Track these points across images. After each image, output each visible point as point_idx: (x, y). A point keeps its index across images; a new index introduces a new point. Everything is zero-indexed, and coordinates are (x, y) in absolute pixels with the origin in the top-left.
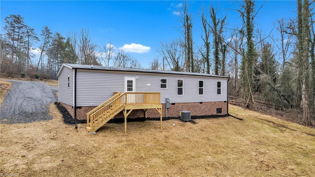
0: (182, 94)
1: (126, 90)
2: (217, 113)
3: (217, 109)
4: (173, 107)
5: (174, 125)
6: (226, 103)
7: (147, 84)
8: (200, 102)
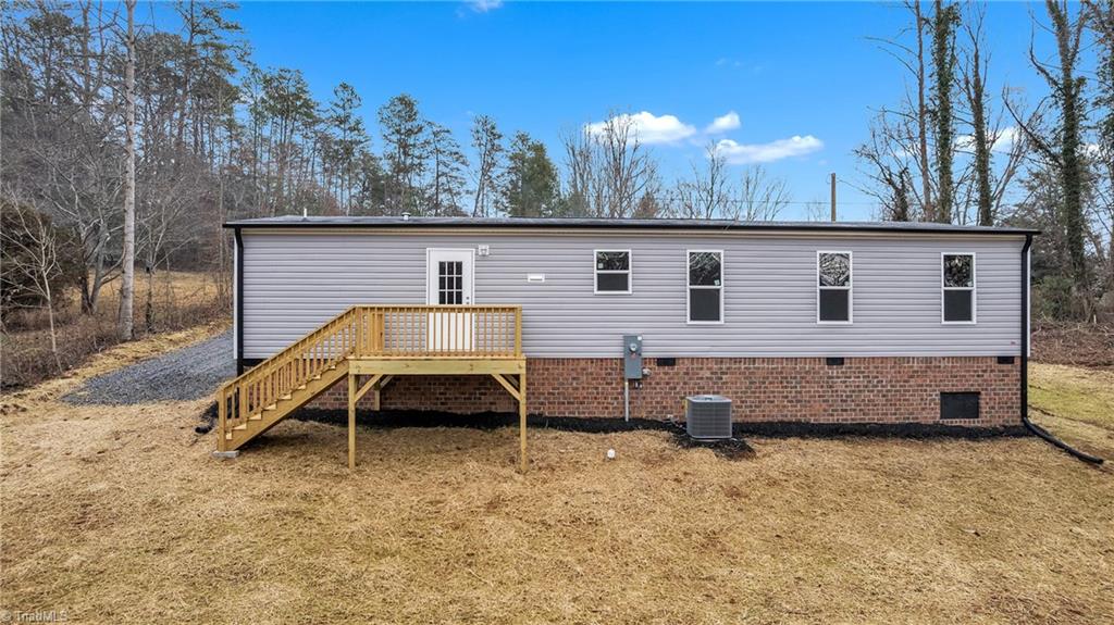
0: (718, 319)
1: (434, 301)
2: (941, 418)
3: (943, 394)
4: (666, 374)
5: (611, 453)
6: (1009, 366)
7: (531, 277)
8: (828, 359)
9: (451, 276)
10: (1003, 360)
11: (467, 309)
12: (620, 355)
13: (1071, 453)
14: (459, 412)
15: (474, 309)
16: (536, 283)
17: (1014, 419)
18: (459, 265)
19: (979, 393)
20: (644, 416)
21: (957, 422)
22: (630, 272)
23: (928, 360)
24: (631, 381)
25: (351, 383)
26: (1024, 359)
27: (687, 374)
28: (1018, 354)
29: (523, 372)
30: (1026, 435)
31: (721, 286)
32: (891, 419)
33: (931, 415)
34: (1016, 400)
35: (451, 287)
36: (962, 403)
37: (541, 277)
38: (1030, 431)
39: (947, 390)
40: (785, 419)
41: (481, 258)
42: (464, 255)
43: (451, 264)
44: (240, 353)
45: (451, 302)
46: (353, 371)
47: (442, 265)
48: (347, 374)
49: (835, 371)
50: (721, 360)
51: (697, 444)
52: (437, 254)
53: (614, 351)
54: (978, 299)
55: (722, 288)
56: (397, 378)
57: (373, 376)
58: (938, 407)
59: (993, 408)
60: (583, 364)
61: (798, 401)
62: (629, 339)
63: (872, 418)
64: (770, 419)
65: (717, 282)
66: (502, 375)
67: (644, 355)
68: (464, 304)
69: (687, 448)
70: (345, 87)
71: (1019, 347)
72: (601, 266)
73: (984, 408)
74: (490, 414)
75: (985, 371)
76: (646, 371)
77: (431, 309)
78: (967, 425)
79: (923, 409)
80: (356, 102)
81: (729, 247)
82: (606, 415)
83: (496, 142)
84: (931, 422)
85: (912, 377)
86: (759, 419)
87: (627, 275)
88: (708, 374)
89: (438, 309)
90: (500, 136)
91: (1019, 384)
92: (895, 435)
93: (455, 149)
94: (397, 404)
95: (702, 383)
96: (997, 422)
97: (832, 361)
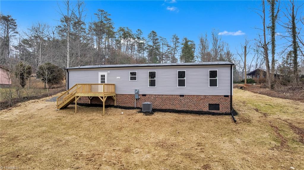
0: (155, 86)
1: (100, 83)
2: (209, 110)
3: (209, 104)
4: (144, 98)
5: (122, 113)
6: (227, 98)
7: (117, 77)
8: (180, 95)
15: (107, 84)
16: (118, 79)
17: (229, 111)
19: (219, 104)
21: (213, 111)
23: (205, 96)
24: (136, 99)
25: (76, 98)
27: (148, 98)
28: (230, 95)
32: (196, 110)
33: (206, 109)
34: (229, 106)
37: (119, 77)
39: (210, 103)
40: (170, 109)
41: (108, 74)
42: (105, 73)
43: (103, 75)
45: (103, 83)
46: (76, 96)
47: (101, 75)
49: (182, 98)
50: (156, 95)
51: (142, 112)
52: (101, 73)
53: (133, 93)
54: (218, 81)
55: (156, 79)
57: (79, 97)
58: (208, 107)
59: (223, 108)
60: (127, 95)
61: (173, 105)
62: (136, 90)
63: (191, 109)
64: (167, 108)
66: (101, 97)
67: (139, 94)
70: (139, 30)
71: (230, 93)
72: (131, 75)
73: (220, 108)
75: (221, 99)
76: (139, 97)
78: (217, 112)
79: (204, 108)
80: (142, 34)
81: (157, 70)
82: (132, 106)
84: (206, 111)
85: (201, 100)
86: (164, 108)
87: (136, 77)
88: (153, 98)
90: (178, 39)
91: (230, 102)
93: (167, 43)
94: (93, 103)
95: (152, 100)
96: (224, 112)
97: (181, 96)
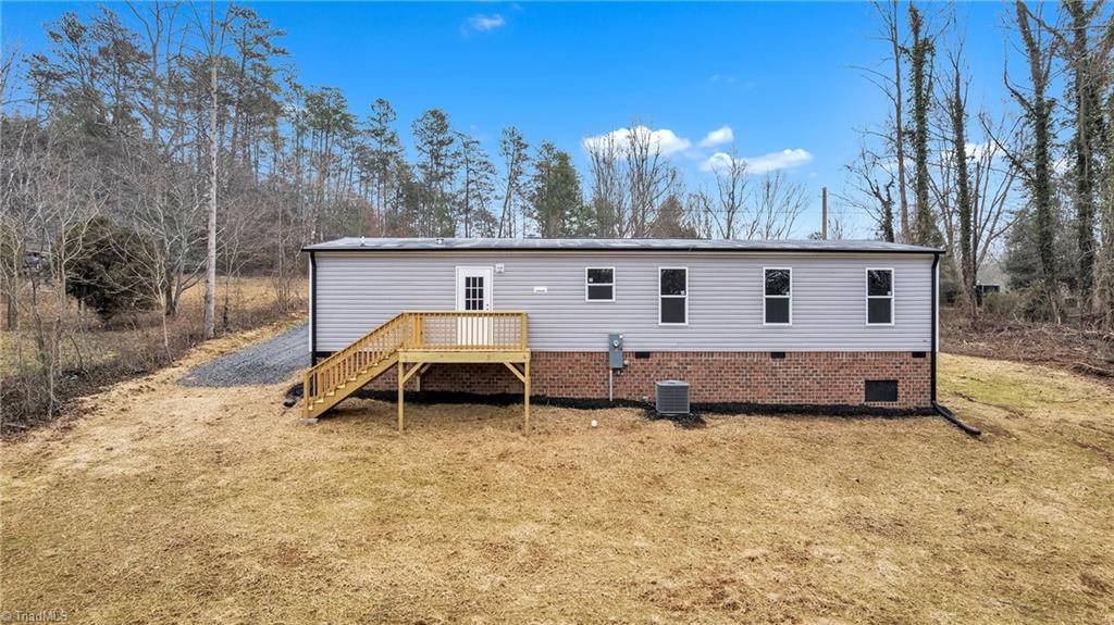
0: (684, 322)
1: (461, 308)
2: (866, 400)
3: (867, 382)
4: (642, 364)
5: (594, 423)
6: (922, 359)
7: (536, 288)
8: (772, 353)
9: (474, 288)
10: (917, 355)
11: (486, 315)
12: (607, 350)
13: (961, 427)
14: (481, 393)
15: (491, 315)
16: (540, 294)
17: (925, 402)
18: (481, 279)
19: (897, 381)
20: (625, 397)
21: (879, 404)
22: (613, 284)
23: (854, 354)
24: (615, 370)
25: (401, 368)
26: (933, 353)
27: (659, 364)
28: (929, 349)
29: (527, 361)
30: (933, 414)
31: (686, 295)
32: (824, 402)
33: (858, 398)
34: (927, 386)
35: (474, 296)
36: (882, 389)
37: (545, 288)
38: (935, 411)
39: (870, 378)
40: (738, 401)
41: (498, 274)
42: (485, 272)
43: (474, 279)
44: (314, 347)
45: (474, 308)
46: (402, 360)
47: (468, 279)
48: (397, 363)
49: (777, 363)
50: (686, 354)
51: (662, 417)
52: (464, 271)
53: (601, 346)
54: (896, 305)
55: (687, 297)
56: (435, 366)
57: (415, 364)
58: (863, 392)
59: (908, 393)
60: (577, 356)
61: (748, 386)
62: (613, 337)
63: (808, 400)
64: (725, 400)
65: (682, 292)
66: (513, 364)
67: (625, 349)
68: (484, 311)
69: (653, 420)
70: (381, 102)
71: (930, 344)
72: (591, 280)
73: (901, 393)
74: (504, 394)
75: (902, 364)
76: (626, 362)
77: (459, 314)
78: (887, 407)
79: (851, 394)
80: (391, 116)
81: (692, 265)
82: (595, 397)
83: (523, 151)
84: (857, 404)
85: (842, 368)
86: (716, 401)
87: (611, 287)
88: (676, 365)
89: (464, 314)
90: (526, 146)
91: (930, 374)
92: (825, 414)
93: (484, 159)
94: (434, 387)
95: (671, 372)
96: (912, 405)
97: (776, 355)
